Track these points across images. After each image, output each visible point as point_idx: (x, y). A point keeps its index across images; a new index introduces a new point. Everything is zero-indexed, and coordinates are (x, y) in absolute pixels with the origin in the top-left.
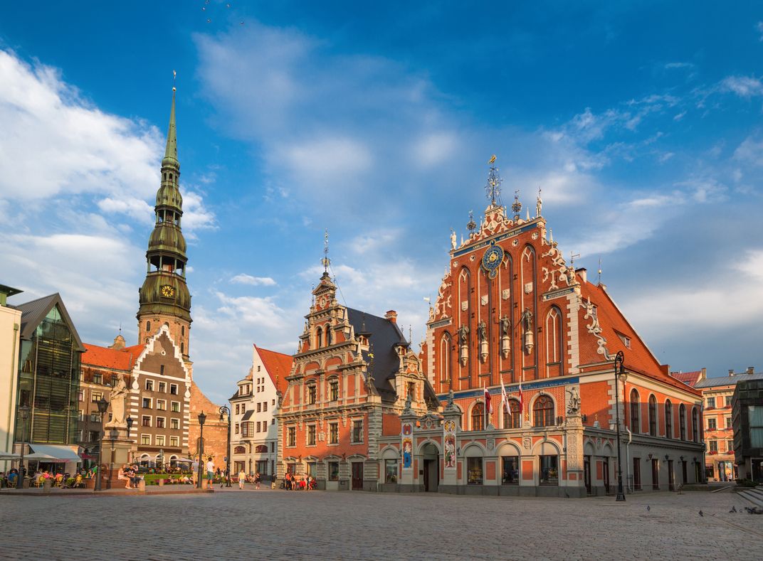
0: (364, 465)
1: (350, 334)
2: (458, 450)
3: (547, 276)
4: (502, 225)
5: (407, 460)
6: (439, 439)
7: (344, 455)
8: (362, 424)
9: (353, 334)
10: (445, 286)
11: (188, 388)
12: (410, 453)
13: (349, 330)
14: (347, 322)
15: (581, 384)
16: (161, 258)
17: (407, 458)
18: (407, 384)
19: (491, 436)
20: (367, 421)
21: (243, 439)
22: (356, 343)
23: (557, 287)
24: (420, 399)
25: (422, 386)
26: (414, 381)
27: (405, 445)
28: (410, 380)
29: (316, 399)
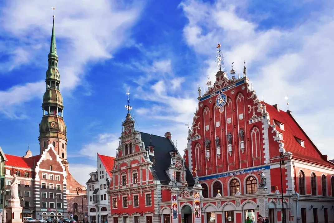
0: (153, 217)
1: (142, 147)
2: (202, 208)
3: (251, 110)
4: (225, 82)
5: (175, 214)
6: (191, 203)
7: (142, 213)
8: (151, 196)
9: (144, 147)
10: (196, 117)
11: (65, 177)
12: (176, 211)
13: (142, 145)
14: (141, 141)
15: (271, 170)
16: (50, 107)
17: (175, 213)
18: (176, 173)
19: (219, 200)
20: (153, 194)
21: (94, 204)
22: (146, 152)
23: (256, 116)
24: (183, 181)
25: (185, 174)
26: (180, 171)
27: (173, 206)
28: (177, 171)
29: (126, 183)
